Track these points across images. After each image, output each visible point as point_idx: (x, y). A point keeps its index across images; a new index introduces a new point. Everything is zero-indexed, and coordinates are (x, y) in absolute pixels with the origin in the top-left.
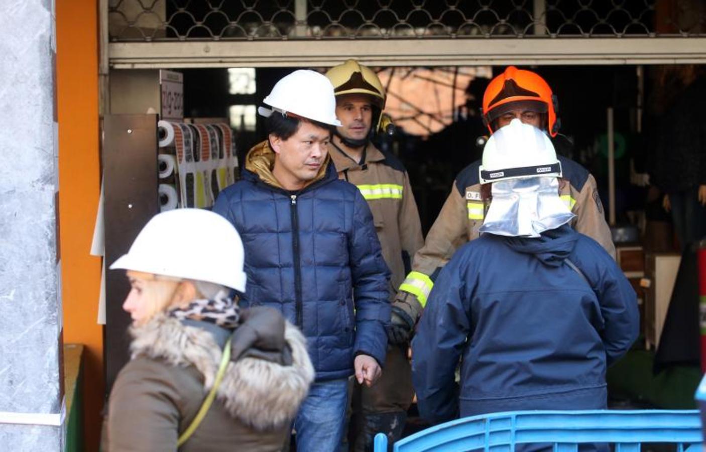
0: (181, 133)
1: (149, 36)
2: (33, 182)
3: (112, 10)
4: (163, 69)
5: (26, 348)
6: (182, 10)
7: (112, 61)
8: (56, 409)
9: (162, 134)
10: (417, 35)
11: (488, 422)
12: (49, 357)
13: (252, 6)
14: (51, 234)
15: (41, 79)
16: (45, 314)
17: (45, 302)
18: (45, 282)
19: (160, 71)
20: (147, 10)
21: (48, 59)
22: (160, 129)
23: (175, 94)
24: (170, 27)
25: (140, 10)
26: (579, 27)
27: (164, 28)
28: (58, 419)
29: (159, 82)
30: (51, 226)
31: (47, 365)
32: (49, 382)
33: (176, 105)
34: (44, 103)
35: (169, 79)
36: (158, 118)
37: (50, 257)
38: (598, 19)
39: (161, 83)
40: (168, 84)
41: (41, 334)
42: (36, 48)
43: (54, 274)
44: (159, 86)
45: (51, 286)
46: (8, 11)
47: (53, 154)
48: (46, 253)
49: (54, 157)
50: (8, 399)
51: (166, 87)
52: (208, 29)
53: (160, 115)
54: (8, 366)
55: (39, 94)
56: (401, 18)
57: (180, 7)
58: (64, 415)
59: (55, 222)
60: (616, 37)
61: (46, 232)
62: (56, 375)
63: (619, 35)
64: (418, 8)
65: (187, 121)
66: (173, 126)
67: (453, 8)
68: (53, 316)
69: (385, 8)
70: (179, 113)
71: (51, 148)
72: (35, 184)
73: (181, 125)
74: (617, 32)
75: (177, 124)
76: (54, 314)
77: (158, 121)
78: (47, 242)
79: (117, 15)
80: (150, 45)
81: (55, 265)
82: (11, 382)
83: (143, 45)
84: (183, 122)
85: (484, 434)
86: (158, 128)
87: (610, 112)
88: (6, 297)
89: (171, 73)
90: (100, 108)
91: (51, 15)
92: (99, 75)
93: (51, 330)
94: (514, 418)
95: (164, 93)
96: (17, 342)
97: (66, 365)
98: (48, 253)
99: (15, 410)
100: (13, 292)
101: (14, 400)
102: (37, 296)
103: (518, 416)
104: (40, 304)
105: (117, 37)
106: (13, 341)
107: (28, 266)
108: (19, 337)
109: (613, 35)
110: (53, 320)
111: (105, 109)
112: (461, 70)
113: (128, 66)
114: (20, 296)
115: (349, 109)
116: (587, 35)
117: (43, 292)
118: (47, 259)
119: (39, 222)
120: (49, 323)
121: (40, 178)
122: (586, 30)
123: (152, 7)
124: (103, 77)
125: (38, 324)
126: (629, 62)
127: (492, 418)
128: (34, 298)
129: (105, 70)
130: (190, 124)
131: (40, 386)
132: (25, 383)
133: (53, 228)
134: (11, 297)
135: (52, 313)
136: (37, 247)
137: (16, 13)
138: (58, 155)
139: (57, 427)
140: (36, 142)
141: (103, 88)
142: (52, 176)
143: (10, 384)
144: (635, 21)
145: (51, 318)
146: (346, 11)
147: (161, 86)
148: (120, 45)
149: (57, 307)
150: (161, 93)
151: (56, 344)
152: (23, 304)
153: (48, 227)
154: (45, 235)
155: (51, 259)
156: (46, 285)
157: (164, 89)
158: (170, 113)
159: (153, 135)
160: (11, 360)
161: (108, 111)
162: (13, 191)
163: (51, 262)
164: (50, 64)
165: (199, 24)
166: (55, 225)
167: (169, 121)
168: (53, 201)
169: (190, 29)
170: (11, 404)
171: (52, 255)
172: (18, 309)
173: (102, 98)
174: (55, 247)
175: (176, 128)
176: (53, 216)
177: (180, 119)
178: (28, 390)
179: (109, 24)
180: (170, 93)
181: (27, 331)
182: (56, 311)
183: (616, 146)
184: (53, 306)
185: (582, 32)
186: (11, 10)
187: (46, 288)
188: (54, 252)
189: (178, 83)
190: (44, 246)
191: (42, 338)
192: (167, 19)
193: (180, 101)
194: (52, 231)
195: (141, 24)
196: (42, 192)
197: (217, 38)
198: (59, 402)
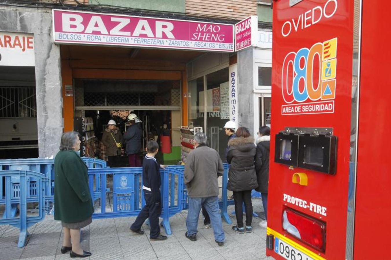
15: (60, 112)
24: (84, 104)
34: (61, 115)
72: (60, 127)
79: (76, 102)
83: (80, 107)
91: (62, 102)
113: (78, 110)
123: (81, 101)
137: (56, 102)
147: (82, 113)
158: (83, 116)
162: (56, 128)
167: (83, 118)
168: (62, 130)
179: (75, 104)
189: (85, 112)
195: (80, 104)
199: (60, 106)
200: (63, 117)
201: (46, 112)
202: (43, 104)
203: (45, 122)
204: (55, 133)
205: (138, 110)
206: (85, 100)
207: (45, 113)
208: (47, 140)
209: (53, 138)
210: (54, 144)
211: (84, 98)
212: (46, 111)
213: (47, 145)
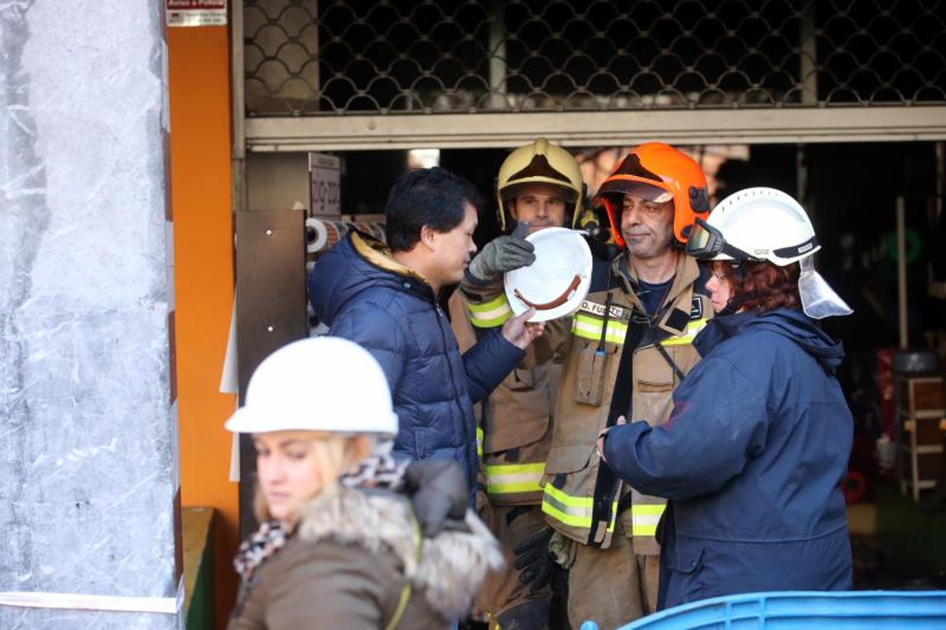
0: (335, 234)
1: (298, 108)
2: (140, 299)
3: (248, 75)
4: (313, 152)
5: (131, 513)
6: (339, 75)
7: (249, 142)
8: (171, 591)
9: (311, 236)
10: (644, 105)
11: (729, 606)
12: (161, 524)
13: (429, 69)
14: (163, 366)
15: (149, 166)
16: (156, 468)
17: (157, 453)
18: (157, 427)
19: (310, 155)
20: (295, 75)
21: (158, 141)
22: (309, 230)
23: (329, 184)
24: (324, 97)
25: (286, 75)
26: (856, 93)
27: (317, 99)
28: (173, 605)
29: (308, 169)
30: (163, 356)
31: (159, 536)
32: (161, 557)
33: (331, 198)
34: (154, 196)
35: (322, 165)
36: (305, 215)
37: (162, 395)
38: (880, 81)
39: (310, 169)
40: (320, 170)
41: (151, 496)
42: (143, 126)
43: (168, 417)
44: (308, 175)
45: (164, 432)
46: (106, 78)
47: (166, 264)
48: (157, 392)
49: (167, 267)
50: (109, 578)
51: (318, 175)
52: (373, 99)
53: (309, 212)
54: (109, 537)
55: (147, 186)
56: (623, 83)
57: (337, 71)
58: (182, 600)
59: (168, 349)
60: (904, 105)
61: (157, 363)
62: (170, 547)
63: (909, 102)
64: (646, 70)
65: (346, 219)
66: (326, 225)
67: (690, 69)
68: (167, 472)
69: (603, 71)
70: (334, 208)
71: (163, 255)
72: (142, 302)
73: (336, 224)
74: (906, 98)
75: (331, 223)
76: (168, 469)
77: (305, 218)
78: (158, 377)
79: (255, 83)
80: (297, 120)
81: (169, 405)
82: (113, 557)
83: (289, 121)
84: (341, 220)
85: (723, 623)
86: (305, 228)
87: (900, 202)
88: (105, 447)
89: (323, 156)
90: (234, 202)
91: (162, 84)
92: (233, 160)
93: (163, 490)
94: (763, 602)
95: (315, 183)
96: (120, 505)
97: (184, 535)
98: (160, 391)
99: (117, 593)
100: (115, 440)
101: (116, 580)
102: (145, 444)
103: (768, 599)
104: (151, 456)
105: (256, 111)
106: (115, 505)
107: (134, 408)
108: (124, 498)
109: (901, 103)
110: (166, 476)
111: (241, 204)
112: (709, 149)
113: (270, 149)
114: (123, 446)
115: (530, 202)
116: (866, 103)
117: (153, 441)
118: (159, 398)
119: (147, 350)
120: (162, 481)
121: (148, 293)
122: (865, 97)
123: (300, 72)
124: (237, 163)
125: (146, 482)
126: (921, 138)
127: (735, 602)
128: (142, 448)
129: (241, 153)
130: (350, 222)
131: (151, 562)
132: (132, 557)
133: (166, 358)
134: (112, 448)
135: (165, 468)
136: (146, 383)
137: (117, 81)
138: (173, 264)
139: (173, 615)
140: (143, 247)
141: (238, 177)
142: (165, 290)
143: (111, 559)
144: (930, 84)
145: (164, 474)
146: (552, 75)
147: (310, 174)
148: (260, 121)
149: (172, 460)
150: (311, 182)
151: (170, 507)
152: (128, 457)
153: (160, 357)
154: (155, 367)
155: (164, 398)
156: (158, 432)
157: (314, 178)
158: (322, 208)
159: (300, 237)
160: (112, 529)
161: (244, 207)
162: (115, 311)
163: (164, 401)
164: (161, 147)
165: (362, 93)
166: (168, 355)
167: (321, 219)
168: (166, 323)
169: (351, 100)
170: (112, 586)
171: (164, 393)
172: (121, 463)
173: (236, 188)
174: (168, 382)
175: (329, 227)
176: (166, 343)
177: (335, 216)
178: (134, 568)
179: (246, 94)
180: (322, 183)
181: (132, 492)
182: (169, 465)
183: (908, 246)
184: (166, 458)
185: (859, 99)
186: (110, 77)
187: (158, 437)
188: (167, 389)
189: (333, 169)
190: (155, 382)
191: (152, 500)
192: (321, 87)
193: (336, 193)
194: (164, 362)
195: (286, 94)
196: (151, 311)
197: (384, 111)
198: (175, 582)
199: (150, 111)
200: (169, 216)
201: (35, 170)
202: (13, 98)
203: (28, 260)
204: (101, 357)
205: (792, 148)
206: (330, 59)
207: (21, 177)
208: (39, 415)
209: (83, 395)
210: (95, 451)
211: (323, 38)
212: (32, 161)
213: (41, 459)
